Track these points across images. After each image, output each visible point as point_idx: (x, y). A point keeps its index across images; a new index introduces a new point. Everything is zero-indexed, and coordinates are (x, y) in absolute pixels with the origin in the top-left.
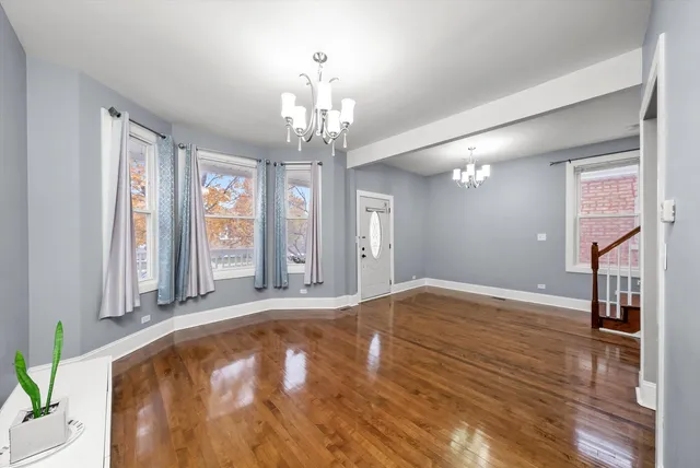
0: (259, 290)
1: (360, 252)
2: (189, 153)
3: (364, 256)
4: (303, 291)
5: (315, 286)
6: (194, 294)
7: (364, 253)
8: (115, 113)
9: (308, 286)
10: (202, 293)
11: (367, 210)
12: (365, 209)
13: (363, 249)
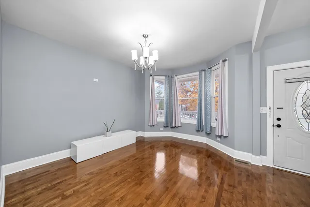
1: (270, 121)
3: (279, 126)
4: (219, 139)
5: (224, 137)
6: (174, 126)
7: (279, 123)
8: (151, 76)
10: (177, 126)
11: (286, 82)
12: (284, 81)
13: (279, 119)
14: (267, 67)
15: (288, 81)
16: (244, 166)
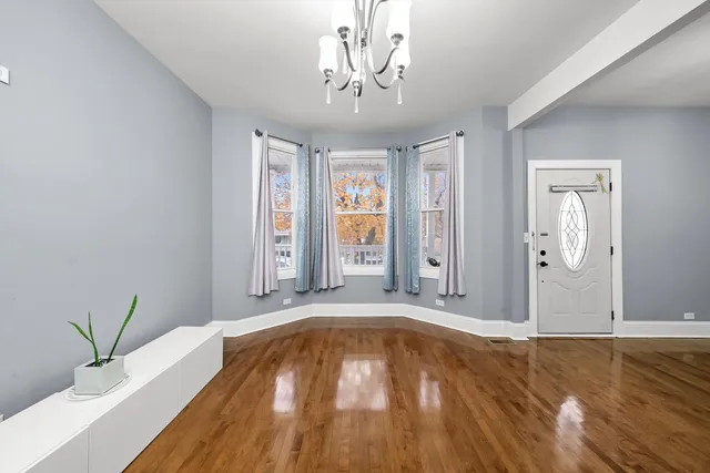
0: (388, 291)
1: (534, 258)
2: (322, 155)
3: (543, 264)
4: (440, 303)
5: (453, 298)
6: (325, 286)
7: (543, 259)
8: (259, 134)
9: (443, 297)
10: (332, 286)
11: (551, 190)
12: (547, 189)
13: (543, 253)
14: (529, 161)
15: (554, 189)
16: (500, 348)
